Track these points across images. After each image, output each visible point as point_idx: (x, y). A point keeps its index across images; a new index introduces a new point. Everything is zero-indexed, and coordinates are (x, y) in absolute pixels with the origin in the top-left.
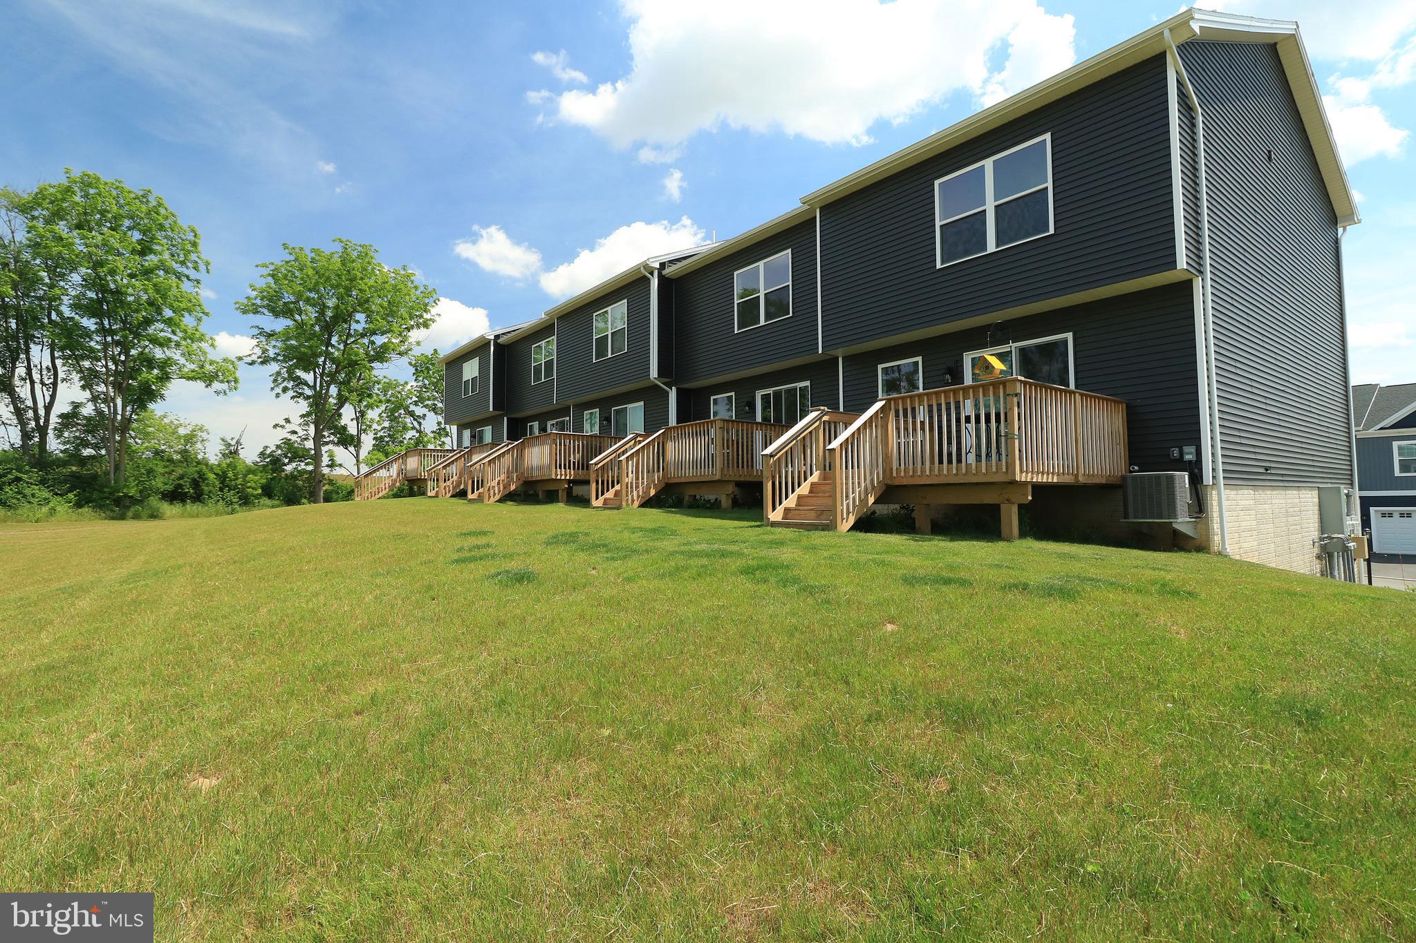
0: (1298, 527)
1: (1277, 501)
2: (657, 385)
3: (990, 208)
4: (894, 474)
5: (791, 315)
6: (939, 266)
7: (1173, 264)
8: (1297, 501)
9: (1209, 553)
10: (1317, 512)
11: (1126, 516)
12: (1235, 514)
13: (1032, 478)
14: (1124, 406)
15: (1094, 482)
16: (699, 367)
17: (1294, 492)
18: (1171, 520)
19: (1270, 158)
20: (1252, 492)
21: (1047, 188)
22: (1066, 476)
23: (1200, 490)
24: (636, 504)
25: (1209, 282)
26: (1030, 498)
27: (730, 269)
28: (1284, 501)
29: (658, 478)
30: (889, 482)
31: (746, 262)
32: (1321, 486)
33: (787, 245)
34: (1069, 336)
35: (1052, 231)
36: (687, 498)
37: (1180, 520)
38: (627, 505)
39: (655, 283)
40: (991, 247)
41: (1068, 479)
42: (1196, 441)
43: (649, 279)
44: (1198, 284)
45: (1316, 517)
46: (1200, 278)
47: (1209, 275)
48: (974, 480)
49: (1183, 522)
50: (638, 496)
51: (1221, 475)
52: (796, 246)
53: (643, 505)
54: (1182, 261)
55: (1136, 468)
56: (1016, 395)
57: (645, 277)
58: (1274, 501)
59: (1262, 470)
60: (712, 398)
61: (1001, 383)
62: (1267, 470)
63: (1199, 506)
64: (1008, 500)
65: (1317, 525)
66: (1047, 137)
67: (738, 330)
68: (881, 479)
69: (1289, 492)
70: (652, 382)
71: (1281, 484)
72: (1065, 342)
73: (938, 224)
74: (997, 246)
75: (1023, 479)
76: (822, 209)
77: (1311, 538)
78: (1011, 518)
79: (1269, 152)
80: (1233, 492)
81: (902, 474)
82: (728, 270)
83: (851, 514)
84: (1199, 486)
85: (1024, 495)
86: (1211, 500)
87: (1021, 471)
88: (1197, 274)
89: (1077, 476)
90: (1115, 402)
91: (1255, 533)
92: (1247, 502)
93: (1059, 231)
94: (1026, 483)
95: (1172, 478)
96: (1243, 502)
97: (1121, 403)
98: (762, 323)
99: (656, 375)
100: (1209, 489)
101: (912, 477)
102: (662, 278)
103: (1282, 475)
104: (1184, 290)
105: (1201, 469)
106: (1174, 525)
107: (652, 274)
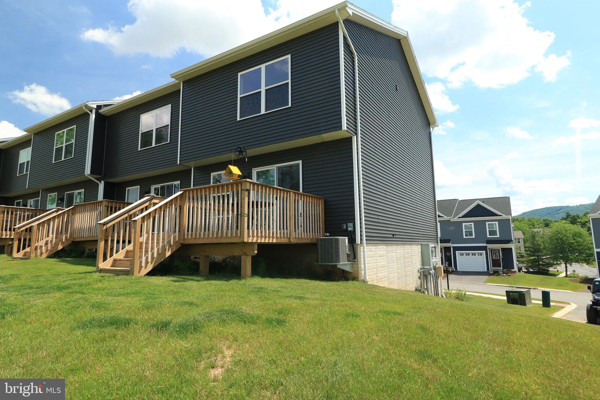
0: (410, 264)
1: (399, 251)
2: (91, 180)
3: (263, 90)
4: (186, 237)
5: (169, 142)
6: (238, 119)
7: (340, 127)
8: (410, 251)
9: (358, 281)
10: (420, 256)
11: (318, 262)
12: (375, 258)
13: (257, 240)
14: (323, 200)
15: (302, 242)
16: (119, 169)
17: (409, 246)
18: (337, 264)
19: (396, 89)
20: (385, 247)
21: (288, 83)
22: (283, 239)
23: (354, 246)
24: (45, 255)
25: (360, 139)
26: (256, 252)
27: (139, 113)
28: (403, 251)
29: (66, 238)
30: (182, 242)
31: (147, 110)
32: (422, 243)
33: (168, 102)
34: (300, 162)
35: (290, 105)
36: (87, 251)
37: (341, 263)
38: (36, 256)
39: (93, 117)
40: (263, 111)
41: (284, 241)
42: (353, 220)
43: (89, 115)
44: (354, 139)
45: (420, 258)
46: (355, 137)
47: (360, 135)
48: (225, 241)
49: (343, 264)
50: (47, 250)
51: (364, 238)
52: (174, 103)
53: (49, 257)
54: (344, 127)
55: (328, 234)
56: (247, 190)
57: (87, 113)
58: (397, 251)
59: (392, 236)
60: (127, 189)
61: (239, 183)
62: (393, 236)
63: (353, 256)
64: (245, 253)
65: (420, 262)
66: (289, 56)
67: (141, 148)
68: (177, 239)
69: (406, 246)
70: (87, 177)
71: (402, 243)
72: (298, 165)
73: (239, 96)
74: (266, 111)
75: (250, 241)
76: (184, 82)
77: (417, 269)
78: (247, 265)
79: (396, 86)
80: (373, 247)
81: (190, 237)
82: (137, 114)
83: (149, 264)
84: (354, 244)
85: (252, 250)
86: (360, 252)
87: (249, 236)
88: (354, 134)
89: (290, 238)
90: (317, 198)
91: (386, 268)
92: (382, 252)
93: (294, 105)
94: (252, 244)
95: (337, 240)
96: (379, 252)
97: (321, 199)
98: (154, 145)
99: (89, 173)
100: (359, 246)
101: (195, 239)
102: (98, 115)
103: (402, 238)
104: (348, 141)
105: (355, 235)
106: (338, 266)
107: (91, 111)
